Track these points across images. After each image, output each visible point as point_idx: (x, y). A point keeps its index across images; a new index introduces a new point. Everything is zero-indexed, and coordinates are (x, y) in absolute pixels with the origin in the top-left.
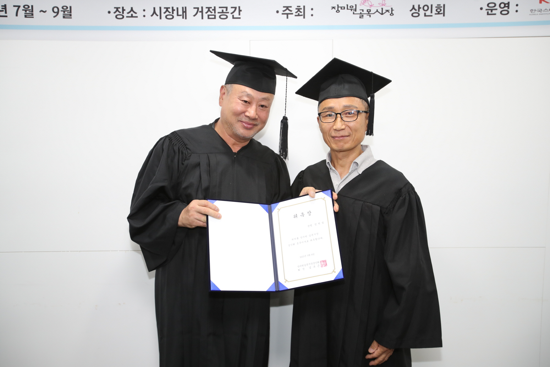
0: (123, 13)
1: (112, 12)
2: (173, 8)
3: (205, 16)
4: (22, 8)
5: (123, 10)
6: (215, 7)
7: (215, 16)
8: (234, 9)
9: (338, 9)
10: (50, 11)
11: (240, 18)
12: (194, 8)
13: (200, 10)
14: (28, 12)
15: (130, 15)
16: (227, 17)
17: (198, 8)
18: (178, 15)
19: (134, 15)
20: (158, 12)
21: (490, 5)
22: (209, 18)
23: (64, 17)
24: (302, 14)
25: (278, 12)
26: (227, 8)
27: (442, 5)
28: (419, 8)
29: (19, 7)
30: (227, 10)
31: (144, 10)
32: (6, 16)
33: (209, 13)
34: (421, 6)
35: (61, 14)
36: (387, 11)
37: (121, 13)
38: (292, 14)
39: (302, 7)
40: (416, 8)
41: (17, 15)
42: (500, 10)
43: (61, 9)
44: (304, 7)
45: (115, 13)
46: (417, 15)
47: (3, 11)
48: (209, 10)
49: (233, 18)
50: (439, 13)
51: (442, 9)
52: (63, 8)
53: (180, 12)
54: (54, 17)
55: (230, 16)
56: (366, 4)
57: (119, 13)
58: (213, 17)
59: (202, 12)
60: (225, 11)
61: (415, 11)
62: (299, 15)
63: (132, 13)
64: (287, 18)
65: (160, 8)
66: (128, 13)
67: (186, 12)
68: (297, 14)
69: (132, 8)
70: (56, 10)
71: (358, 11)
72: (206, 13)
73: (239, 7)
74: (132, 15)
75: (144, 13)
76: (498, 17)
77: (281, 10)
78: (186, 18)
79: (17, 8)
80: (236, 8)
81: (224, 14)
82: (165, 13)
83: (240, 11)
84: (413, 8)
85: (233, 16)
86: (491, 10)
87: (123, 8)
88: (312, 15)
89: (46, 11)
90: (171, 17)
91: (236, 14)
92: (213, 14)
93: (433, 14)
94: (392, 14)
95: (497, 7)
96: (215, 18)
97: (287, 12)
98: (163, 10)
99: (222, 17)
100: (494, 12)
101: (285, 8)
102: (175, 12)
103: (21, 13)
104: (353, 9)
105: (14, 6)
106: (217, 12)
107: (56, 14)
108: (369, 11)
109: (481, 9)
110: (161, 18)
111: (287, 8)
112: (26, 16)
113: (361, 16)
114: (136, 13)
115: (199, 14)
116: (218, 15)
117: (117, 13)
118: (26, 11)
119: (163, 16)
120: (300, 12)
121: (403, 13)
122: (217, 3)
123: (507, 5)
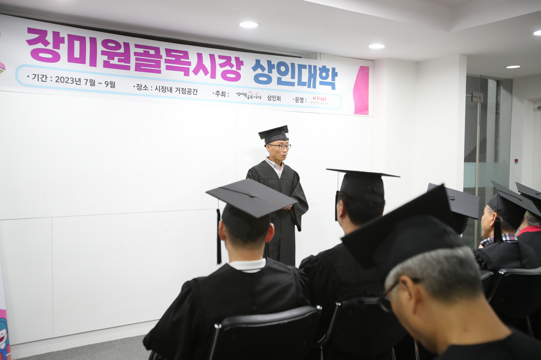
0: (141, 87)
1: (136, 86)
2: (165, 87)
3: (181, 92)
4: (89, 81)
5: (141, 86)
6: (185, 89)
7: (185, 92)
8: (194, 90)
9: (239, 94)
10: (104, 83)
11: (197, 95)
12: (176, 88)
13: (179, 89)
14: (92, 83)
15: (144, 89)
16: (191, 94)
17: (178, 88)
18: (168, 91)
19: (147, 89)
20: (158, 88)
21: (297, 98)
22: (182, 93)
23: (111, 87)
24: (224, 95)
25: (214, 93)
26: (191, 89)
27: (279, 97)
28: (271, 97)
29: (87, 80)
30: (191, 90)
31: (152, 87)
32: (80, 84)
33: (183, 91)
34: (272, 96)
35: (109, 85)
36: (259, 97)
37: (140, 88)
38: (220, 95)
39: (224, 92)
40: (270, 97)
41: (86, 84)
42: (300, 101)
43: (109, 83)
44: (225, 92)
45: (137, 87)
46: (270, 100)
47: (79, 82)
48: (183, 90)
49: (194, 94)
50: (278, 100)
51: (279, 98)
52: (110, 82)
53: (169, 90)
54: (106, 87)
55: (192, 93)
56: (250, 93)
57: (139, 87)
58: (185, 93)
59: (179, 90)
60: (190, 91)
61: (269, 98)
62: (223, 96)
63: (145, 88)
64: (218, 96)
65: (159, 86)
66: (144, 88)
67: (172, 89)
68: (222, 95)
69: (145, 85)
70: (107, 83)
71: (247, 96)
72: (181, 91)
73: (197, 89)
74: (146, 89)
75: (152, 88)
76: (299, 103)
77: (215, 92)
78: (172, 93)
79: (86, 80)
80: (195, 90)
81: (189, 92)
82: (162, 89)
83: (197, 91)
84: (269, 97)
85: (194, 93)
87: (141, 85)
88: (228, 96)
89: (101, 83)
90: (165, 91)
91: (195, 93)
92: (185, 91)
93: (276, 100)
94: (260, 98)
95: (299, 99)
96: (185, 94)
97: (218, 93)
98: (161, 88)
99: (189, 93)
100: (298, 101)
101: (217, 92)
102: (167, 89)
103: (89, 83)
104: (245, 95)
105: (85, 79)
106: (186, 91)
107: (107, 85)
108: (251, 96)
109: (294, 99)
110: (160, 92)
111: (218, 92)
112: (91, 85)
113: (248, 98)
114: (148, 88)
115: (178, 91)
116: (187, 92)
117: (138, 87)
118: (91, 82)
119: (161, 90)
120: (223, 94)
121: (265, 99)
122: (186, 86)
123: (302, 99)
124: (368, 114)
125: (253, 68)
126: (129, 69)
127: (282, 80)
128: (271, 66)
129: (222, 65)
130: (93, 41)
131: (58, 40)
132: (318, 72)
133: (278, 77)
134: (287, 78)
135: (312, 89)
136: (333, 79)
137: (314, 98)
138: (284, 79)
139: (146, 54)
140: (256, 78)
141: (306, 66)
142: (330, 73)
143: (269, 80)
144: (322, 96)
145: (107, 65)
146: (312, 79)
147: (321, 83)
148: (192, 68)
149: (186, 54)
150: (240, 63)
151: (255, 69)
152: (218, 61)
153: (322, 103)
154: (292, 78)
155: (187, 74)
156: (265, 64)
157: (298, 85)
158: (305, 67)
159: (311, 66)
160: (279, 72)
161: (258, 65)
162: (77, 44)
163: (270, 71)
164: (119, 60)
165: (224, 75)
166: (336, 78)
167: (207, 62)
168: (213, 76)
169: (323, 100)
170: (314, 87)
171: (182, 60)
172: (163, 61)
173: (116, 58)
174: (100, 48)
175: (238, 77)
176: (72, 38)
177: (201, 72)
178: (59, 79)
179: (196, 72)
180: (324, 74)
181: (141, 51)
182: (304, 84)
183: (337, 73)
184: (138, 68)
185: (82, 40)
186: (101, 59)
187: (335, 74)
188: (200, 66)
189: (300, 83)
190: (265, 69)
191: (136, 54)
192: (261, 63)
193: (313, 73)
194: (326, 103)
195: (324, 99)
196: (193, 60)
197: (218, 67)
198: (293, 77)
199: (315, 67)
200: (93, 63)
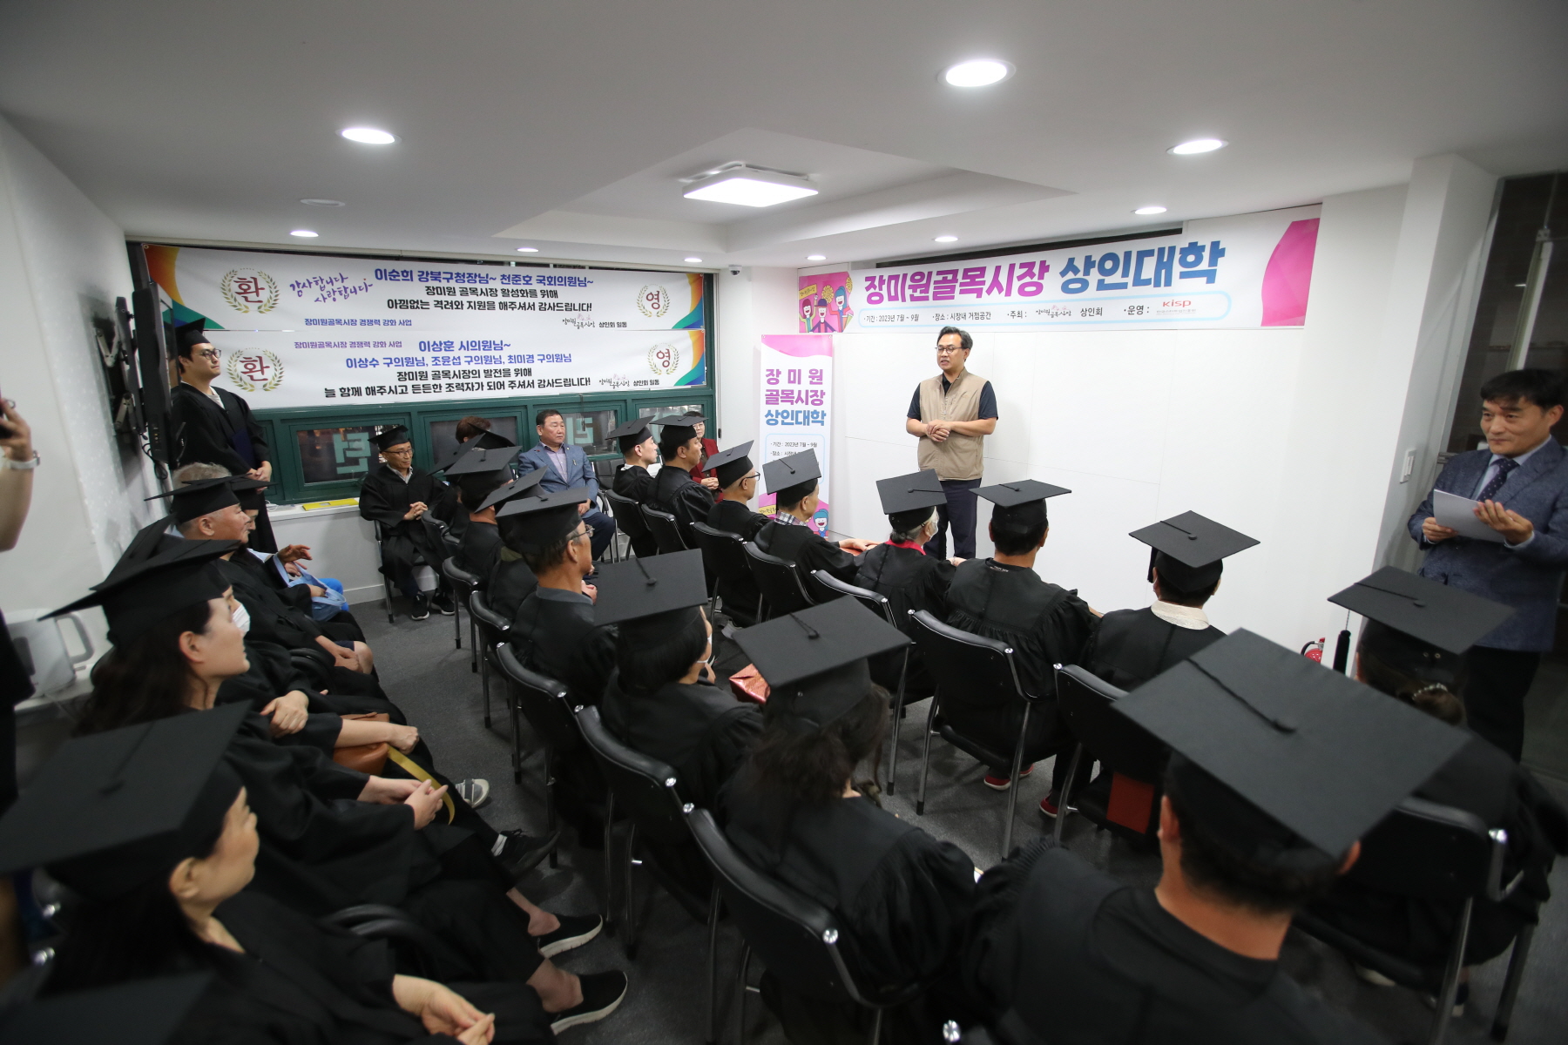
0: (939, 317)
2: (960, 313)
3: (974, 317)
5: (939, 315)
6: (979, 313)
7: (978, 317)
8: (987, 314)
9: (1040, 312)
10: (910, 318)
11: (990, 319)
12: (969, 313)
15: (941, 318)
16: (983, 318)
17: (971, 313)
19: (943, 318)
20: (953, 316)
21: (1130, 308)
23: (915, 320)
26: (984, 313)
27: (1100, 308)
28: (1086, 311)
31: (948, 315)
32: (894, 321)
33: (976, 316)
34: (1088, 309)
36: (1068, 313)
38: (1016, 315)
42: (1138, 311)
43: (912, 316)
44: (1022, 311)
45: (935, 317)
46: (1085, 315)
47: (893, 318)
49: (987, 319)
50: (1099, 313)
51: (1101, 310)
52: (915, 315)
54: (911, 321)
55: (985, 317)
56: (1055, 309)
57: (937, 317)
59: (973, 315)
60: (983, 315)
61: (1084, 312)
62: (1019, 317)
64: (1013, 318)
67: (965, 315)
69: (943, 314)
71: (1051, 313)
73: (990, 312)
76: (1135, 316)
77: (1010, 313)
78: (965, 320)
79: (897, 317)
83: (990, 315)
86: (1131, 311)
88: (1026, 316)
89: (908, 318)
91: (988, 317)
93: (1095, 314)
95: (1135, 309)
97: (1013, 315)
98: (956, 315)
100: (1133, 312)
102: (961, 316)
103: (898, 319)
104: (1048, 312)
106: (979, 315)
107: (912, 319)
108: (1057, 313)
109: (1125, 310)
111: (1013, 312)
112: (901, 320)
113: (1053, 317)
115: (972, 317)
116: (980, 317)
118: (900, 318)
119: (956, 318)
120: (1020, 315)
121: (1077, 315)
122: (978, 310)
123: (1142, 308)
124: (1302, 323)
125: (1061, 273)
126: (928, 299)
127: (1106, 283)
128: (1089, 263)
129: (1020, 278)
130: (905, 276)
131: (882, 281)
132: (1177, 256)
133: (1099, 281)
134: (1117, 278)
135: (1163, 289)
136: (1213, 262)
137: (1164, 304)
138: (1109, 280)
139: (945, 280)
140: (1065, 288)
141: (1153, 251)
142: (1206, 255)
143: (1085, 285)
144: (1181, 299)
145: (913, 298)
146: (1163, 271)
147: (1183, 275)
148: (985, 288)
149: (983, 270)
150: (1044, 268)
151: (1063, 274)
152: (1018, 272)
153: (1181, 311)
154: (1123, 277)
155: (979, 296)
156: (1080, 264)
157: (1135, 284)
158: (1150, 253)
159: (1164, 248)
160: (1103, 271)
161: (1071, 266)
162: (893, 282)
163: (1087, 273)
164: (921, 292)
165: (1022, 291)
166: (1220, 260)
167: (1003, 279)
168: (1008, 293)
169: (1184, 306)
170: (1168, 283)
171: (977, 280)
172: (958, 285)
173: (918, 290)
174: (908, 282)
175: (1039, 288)
176: (891, 278)
177: (995, 289)
178: (882, 319)
179: (989, 291)
180: (1191, 258)
181: (940, 278)
182: (1147, 282)
183: (1224, 249)
184: (935, 298)
185: (896, 277)
186: (908, 292)
187: (1217, 251)
188: (996, 283)
189: (1138, 282)
190: (1079, 271)
191: (936, 282)
192: (1075, 263)
193: (1165, 260)
194: (1189, 310)
195: (1187, 303)
196: (989, 278)
197: (1015, 279)
198: (1125, 274)
199: (1172, 249)
200: (904, 300)
